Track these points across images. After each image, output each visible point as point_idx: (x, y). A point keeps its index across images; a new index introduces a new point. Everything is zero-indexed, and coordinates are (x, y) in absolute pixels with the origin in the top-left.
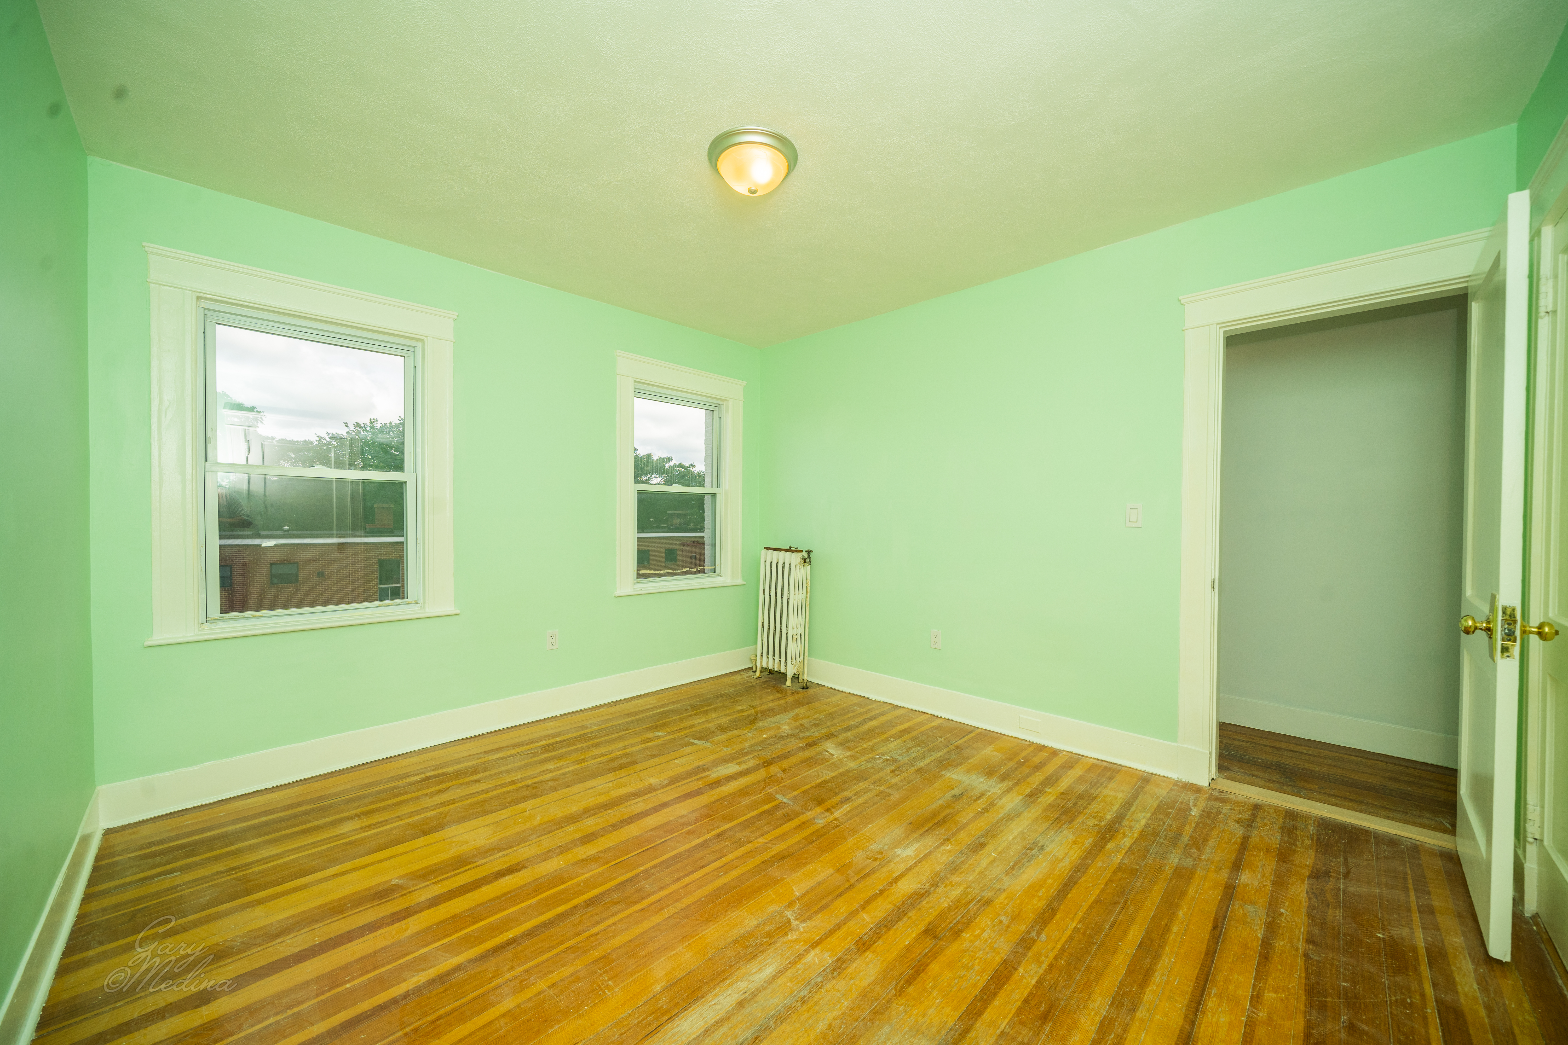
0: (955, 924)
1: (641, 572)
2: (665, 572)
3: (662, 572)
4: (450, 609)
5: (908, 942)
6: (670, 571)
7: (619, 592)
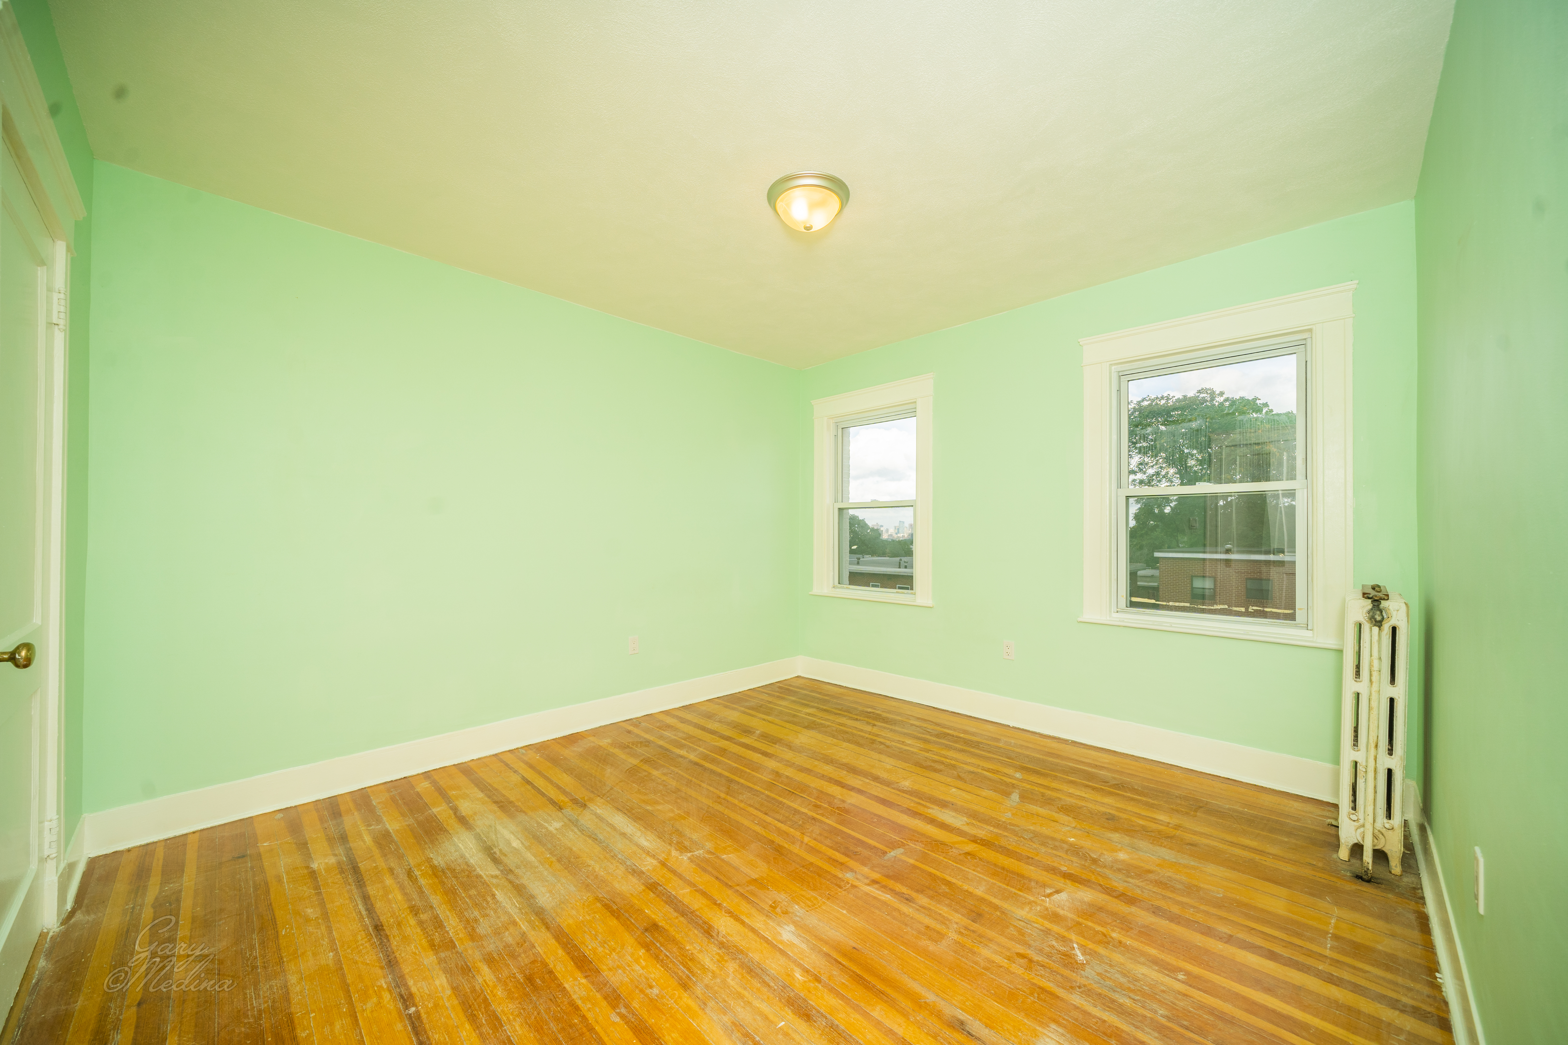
0: (660, 948)
1: (1134, 599)
2: (1177, 604)
3: (1171, 604)
4: (930, 603)
5: (647, 911)
6: (1188, 605)
7: (1087, 617)
